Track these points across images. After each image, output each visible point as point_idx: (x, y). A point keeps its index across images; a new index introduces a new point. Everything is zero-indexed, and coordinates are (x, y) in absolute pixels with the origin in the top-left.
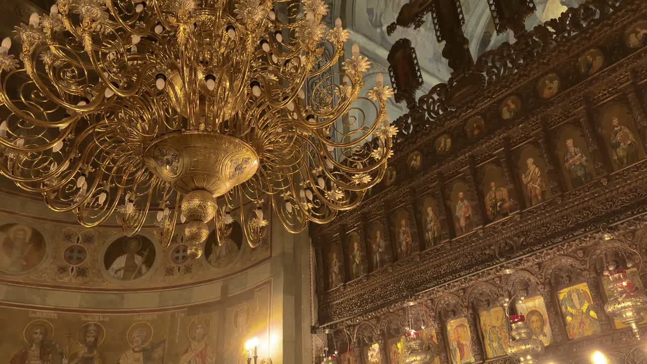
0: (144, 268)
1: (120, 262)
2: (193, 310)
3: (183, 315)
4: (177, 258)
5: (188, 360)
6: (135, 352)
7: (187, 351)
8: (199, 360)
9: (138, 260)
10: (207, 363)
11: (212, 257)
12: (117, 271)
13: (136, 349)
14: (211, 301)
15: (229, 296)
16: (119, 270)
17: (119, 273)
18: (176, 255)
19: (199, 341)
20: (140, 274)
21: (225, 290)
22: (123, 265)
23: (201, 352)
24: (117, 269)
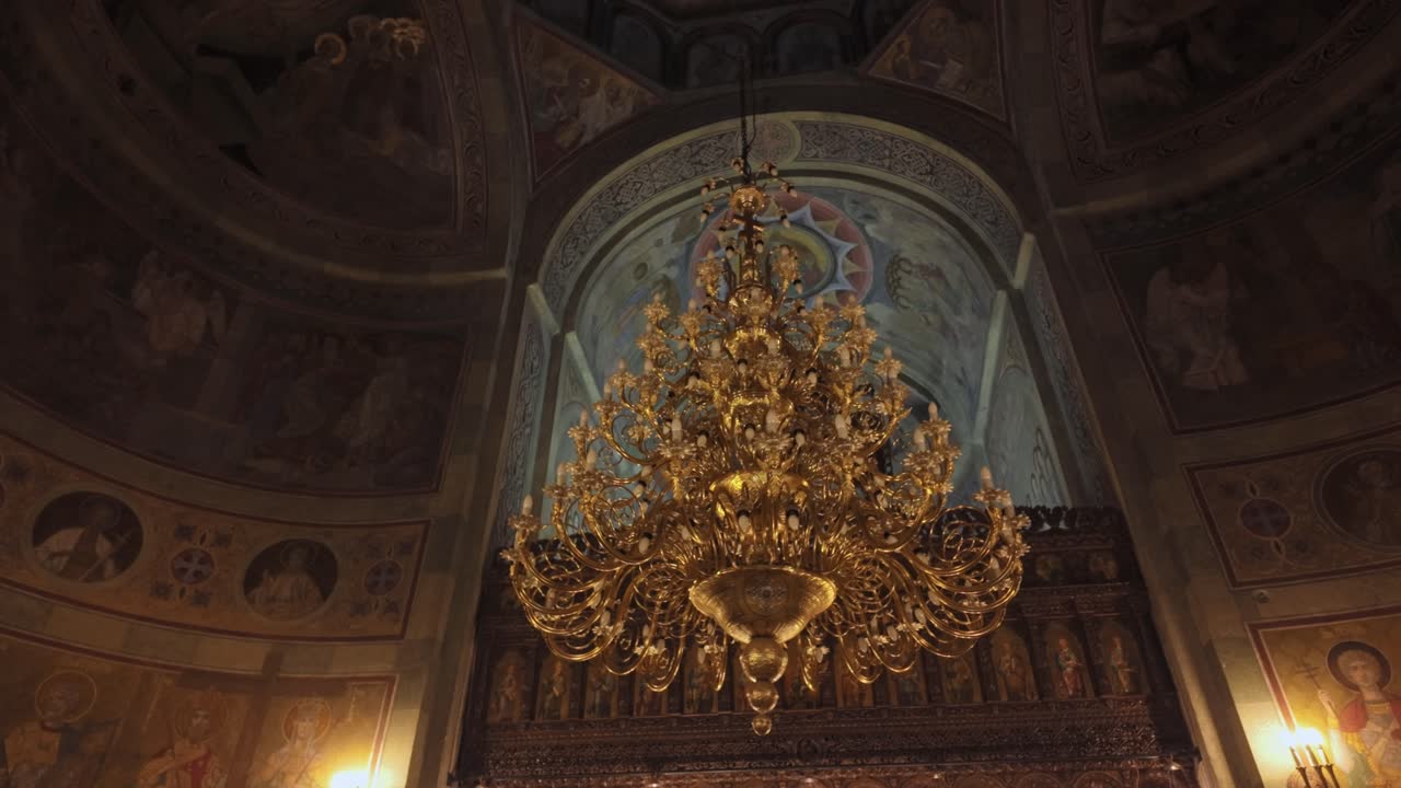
0: (110, 567)
1: (65, 539)
2: (193, 678)
3: (169, 682)
4: (184, 570)
5: (161, 771)
6: (44, 728)
7: (161, 754)
8: (186, 777)
9: (103, 547)
10: (203, 784)
11: (258, 592)
12: (53, 555)
13: (49, 724)
14: (238, 672)
15: (282, 675)
16: (61, 554)
17: (56, 561)
18: (184, 564)
19: (193, 741)
20: (99, 575)
21: (273, 662)
22: (70, 547)
23: (195, 762)
24: (56, 550)
